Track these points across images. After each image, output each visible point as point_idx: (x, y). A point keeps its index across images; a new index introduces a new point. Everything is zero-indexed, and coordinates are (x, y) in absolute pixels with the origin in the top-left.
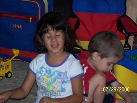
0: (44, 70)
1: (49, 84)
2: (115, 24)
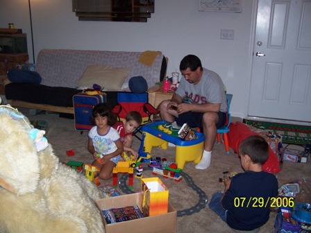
2: (142, 108)
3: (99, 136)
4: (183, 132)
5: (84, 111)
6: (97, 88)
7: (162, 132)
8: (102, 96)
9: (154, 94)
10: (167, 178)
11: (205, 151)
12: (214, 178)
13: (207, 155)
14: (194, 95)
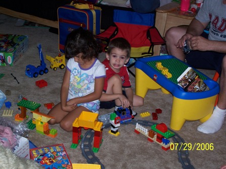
0: (77, 71)
1: (79, 83)
2: (146, 34)
3: (80, 70)
4: (185, 80)
7: (159, 73)
8: (94, 12)
9: (165, 15)
10: (152, 141)
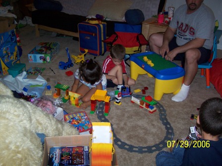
2: (136, 38)
5: (86, 37)
6: (99, 18)
7: (145, 63)
8: (102, 26)
9: (148, 26)
10: (142, 108)
11: (184, 85)
12: (187, 113)
13: (185, 89)
14: (184, 25)
